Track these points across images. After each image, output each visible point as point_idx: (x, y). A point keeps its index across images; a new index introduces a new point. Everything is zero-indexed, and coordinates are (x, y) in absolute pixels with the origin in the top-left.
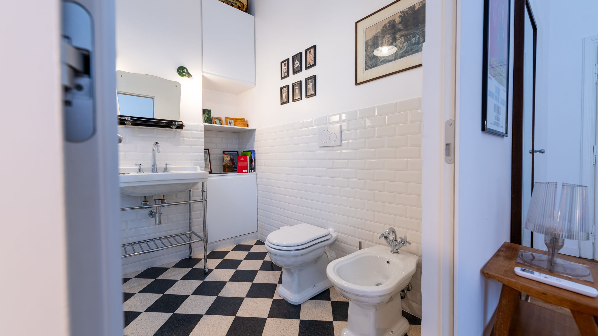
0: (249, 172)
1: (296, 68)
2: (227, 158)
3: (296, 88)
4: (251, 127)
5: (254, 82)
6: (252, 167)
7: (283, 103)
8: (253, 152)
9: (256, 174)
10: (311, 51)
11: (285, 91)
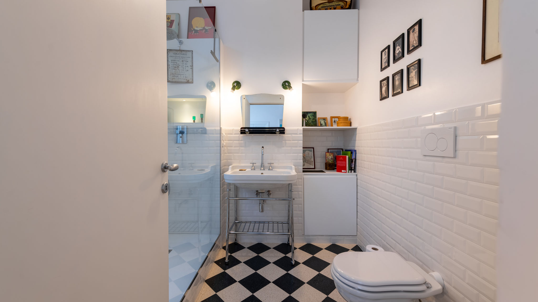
0: (349, 172)
1: (397, 55)
2: (330, 156)
3: (396, 80)
4: (353, 126)
5: (357, 78)
6: (352, 167)
7: (382, 99)
8: (353, 152)
9: (357, 175)
10: (415, 28)
11: (385, 84)
